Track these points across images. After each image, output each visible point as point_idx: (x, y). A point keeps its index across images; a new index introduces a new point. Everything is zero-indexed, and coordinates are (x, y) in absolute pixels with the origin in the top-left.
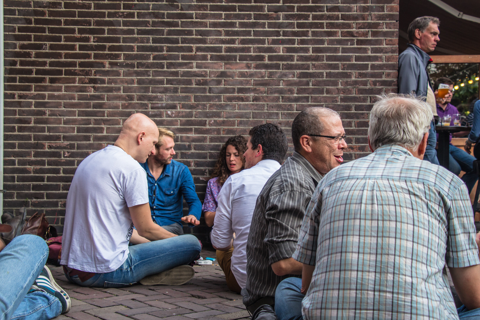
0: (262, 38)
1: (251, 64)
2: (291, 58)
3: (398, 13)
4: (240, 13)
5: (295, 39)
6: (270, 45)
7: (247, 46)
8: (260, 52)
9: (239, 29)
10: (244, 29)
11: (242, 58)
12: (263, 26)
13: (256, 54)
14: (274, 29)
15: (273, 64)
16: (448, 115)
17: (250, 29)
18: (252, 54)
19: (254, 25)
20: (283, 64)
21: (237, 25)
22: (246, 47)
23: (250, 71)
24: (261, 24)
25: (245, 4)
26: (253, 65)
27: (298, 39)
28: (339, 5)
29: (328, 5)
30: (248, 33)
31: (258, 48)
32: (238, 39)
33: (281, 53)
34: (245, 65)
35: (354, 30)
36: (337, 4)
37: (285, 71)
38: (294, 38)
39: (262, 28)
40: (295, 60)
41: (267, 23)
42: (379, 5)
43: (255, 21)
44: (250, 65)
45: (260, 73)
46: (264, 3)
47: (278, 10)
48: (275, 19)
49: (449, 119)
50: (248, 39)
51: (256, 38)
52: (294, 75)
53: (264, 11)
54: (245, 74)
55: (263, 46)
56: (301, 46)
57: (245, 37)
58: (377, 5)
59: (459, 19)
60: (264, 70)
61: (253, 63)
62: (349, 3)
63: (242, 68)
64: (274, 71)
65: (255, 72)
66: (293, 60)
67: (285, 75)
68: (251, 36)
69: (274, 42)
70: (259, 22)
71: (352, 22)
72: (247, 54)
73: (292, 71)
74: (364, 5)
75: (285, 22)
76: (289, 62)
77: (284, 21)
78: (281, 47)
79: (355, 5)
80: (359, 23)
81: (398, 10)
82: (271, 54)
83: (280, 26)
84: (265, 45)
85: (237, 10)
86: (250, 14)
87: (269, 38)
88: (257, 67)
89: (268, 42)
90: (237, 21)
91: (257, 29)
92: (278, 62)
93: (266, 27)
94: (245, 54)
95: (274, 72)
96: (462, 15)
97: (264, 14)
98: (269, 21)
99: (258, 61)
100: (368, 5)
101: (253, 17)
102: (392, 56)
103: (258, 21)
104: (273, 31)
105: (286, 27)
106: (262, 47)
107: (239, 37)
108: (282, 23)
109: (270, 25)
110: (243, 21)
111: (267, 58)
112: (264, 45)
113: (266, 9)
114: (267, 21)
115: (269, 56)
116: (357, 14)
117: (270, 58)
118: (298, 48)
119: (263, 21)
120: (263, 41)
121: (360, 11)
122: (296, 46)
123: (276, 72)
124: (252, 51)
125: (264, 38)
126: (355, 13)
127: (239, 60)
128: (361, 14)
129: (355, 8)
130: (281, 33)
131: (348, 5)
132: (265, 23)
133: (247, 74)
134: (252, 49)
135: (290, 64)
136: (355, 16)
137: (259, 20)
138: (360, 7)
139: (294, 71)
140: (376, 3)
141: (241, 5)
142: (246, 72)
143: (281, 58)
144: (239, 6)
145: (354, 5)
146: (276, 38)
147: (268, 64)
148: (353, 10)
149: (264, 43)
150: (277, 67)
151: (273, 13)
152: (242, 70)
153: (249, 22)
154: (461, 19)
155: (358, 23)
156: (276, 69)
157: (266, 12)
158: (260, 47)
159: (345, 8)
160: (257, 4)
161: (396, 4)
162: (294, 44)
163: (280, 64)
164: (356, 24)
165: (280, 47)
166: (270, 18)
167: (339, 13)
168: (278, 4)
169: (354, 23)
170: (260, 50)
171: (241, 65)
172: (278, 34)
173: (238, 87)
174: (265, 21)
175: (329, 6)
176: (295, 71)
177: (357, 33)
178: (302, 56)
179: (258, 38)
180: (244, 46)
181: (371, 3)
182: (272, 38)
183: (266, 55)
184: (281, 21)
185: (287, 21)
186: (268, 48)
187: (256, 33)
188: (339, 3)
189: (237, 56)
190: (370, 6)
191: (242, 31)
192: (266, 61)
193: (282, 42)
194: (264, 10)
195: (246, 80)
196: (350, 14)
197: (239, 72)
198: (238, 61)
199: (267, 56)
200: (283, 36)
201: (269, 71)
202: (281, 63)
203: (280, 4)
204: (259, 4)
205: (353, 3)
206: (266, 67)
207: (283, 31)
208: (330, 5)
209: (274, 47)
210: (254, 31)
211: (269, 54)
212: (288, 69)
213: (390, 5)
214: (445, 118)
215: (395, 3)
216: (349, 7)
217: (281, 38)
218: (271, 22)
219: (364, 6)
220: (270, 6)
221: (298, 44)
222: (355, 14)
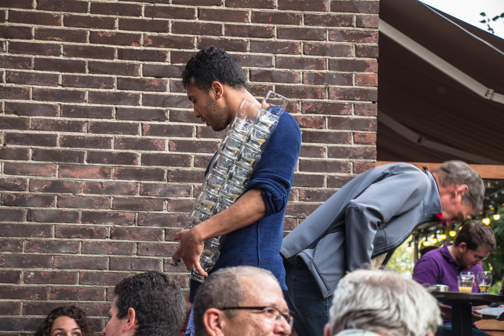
0: (131, 122)
1: (110, 169)
2: (185, 161)
3: (376, 88)
4: (91, 75)
5: (192, 127)
6: (147, 135)
7: (103, 135)
8: (128, 148)
9: (89, 105)
10: (100, 105)
11: (93, 158)
12: (134, 100)
13: (120, 151)
14: (154, 108)
15: (151, 170)
16: (469, 273)
17: (110, 106)
18: (112, 150)
19: (117, 98)
20: (169, 171)
21: (86, 98)
22: (101, 137)
23: (107, 182)
24: (131, 97)
25: (101, 60)
26: (113, 171)
27: (197, 127)
28: (272, 69)
29: (253, 68)
30: (107, 113)
31: (124, 140)
32: (87, 122)
33: (167, 152)
34: (98, 170)
35: (299, 114)
36: (270, 67)
37: (172, 183)
38: (191, 124)
39: (132, 104)
40: (192, 164)
41: (141, 96)
42: (343, 73)
43: (119, 91)
44: (107, 171)
45: (127, 186)
46: (137, 60)
47: (161, 73)
48: (156, 89)
49: (471, 279)
50: (107, 122)
51: (121, 121)
52: (189, 192)
53: (136, 74)
54: (97, 187)
55: (133, 136)
56: (203, 139)
57: (100, 120)
58: (339, 72)
59: (488, 100)
60: (133, 181)
61: (114, 168)
62: (290, 68)
63: (93, 176)
64: (153, 182)
65: (118, 184)
66: (187, 165)
67: (173, 191)
68: (111, 118)
69: (154, 130)
70: (127, 94)
71: (295, 100)
72: (104, 150)
73: (186, 184)
74: (316, 71)
75: (175, 96)
76: (181, 168)
77: (174, 94)
78: (167, 139)
79: (301, 71)
80: (308, 104)
81: (377, 83)
82: (148, 152)
83: (165, 102)
84: (137, 136)
85: (87, 70)
86: (111, 79)
87: (144, 122)
88: (121, 175)
89: (143, 130)
90: (85, 89)
91: (123, 106)
92: (160, 167)
93: (140, 102)
94: (99, 150)
95: (151, 184)
96: (492, 95)
97: (137, 80)
98: (145, 93)
99: (122, 164)
100: (324, 71)
101: (115, 85)
102: (366, 163)
103: (125, 91)
104: (152, 110)
105: (177, 105)
106: (130, 139)
107: (89, 120)
108: (169, 97)
109: (147, 100)
110: (97, 90)
111: (139, 159)
112: (135, 135)
113: (140, 70)
114: (142, 92)
115: (143, 156)
116: (305, 87)
117: (146, 159)
118: (197, 142)
119: (134, 92)
120: (133, 129)
121: (310, 82)
122: (194, 138)
123: (155, 184)
124: (112, 146)
125: (136, 122)
126: (301, 84)
127: (88, 161)
128: (311, 87)
129: (301, 76)
130: (167, 115)
131: (289, 70)
132: (137, 96)
133: (102, 187)
134: (113, 141)
135: (183, 171)
136: (301, 90)
137: (127, 89)
138: (310, 74)
139: (189, 184)
140: (338, 70)
141: (94, 62)
142: (101, 183)
143: (166, 160)
144: (89, 62)
145: (298, 71)
146: (157, 123)
147: (141, 170)
148: (297, 79)
149: (136, 133)
150: (159, 175)
151: (153, 78)
152: (92, 180)
153: (109, 93)
154: (491, 101)
155: (306, 102)
156: (156, 180)
157: (141, 76)
158: (128, 138)
159: (282, 75)
160: (123, 61)
161: (373, 73)
162: (190, 135)
163: (163, 171)
164: (302, 104)
165: (164, 140)
166: (147, 87)
167: (271, 83)
168: (162, 64)
169: (298, 102)
170: (128, 144)
171: (91, 171)
172: (161, 116)
173: (84, 210)
174: (138, 92)
175: (255, 71)
176: (191, 184)
177: (304, 119)
178: (204, 158)
179: (124, 121)
180: (97, 135)
181: (329, 69)
182: (150, 123)
183: (139, 153)
184: (167, 93)
185: (178, 94)
186: (142, 140)
187: (121, 114)
188: (273, 66)
189: (84, 153)
190: (327, 73)
191: (94, 107)
192: (139, 165)
193: (169, 131)
194: (137, 72)
195: (100, 198)
196: (291, 86)
197: (87, 183)
198: (86, 163)
199: (140, 155)
200: (171, 120)
201: (142, 182)
202: (165, 168)
203: (166, 64)
204: (127, 61)
205: (298, 68)
206: (138, 175)
207: (171, 112)
208: (256, 68)
209: (154, 140)
210: (116, 108)
211: (143, 152)
212: (178, 180)
213: (362, 73)
214: (464, 278)
215: (371, 71)
216: (290, 74)
217: (166, 123)
218: (149, 95)
219: (315, 74)
220: (147, 65)
221: (197, 137)
222: (301, 87)
